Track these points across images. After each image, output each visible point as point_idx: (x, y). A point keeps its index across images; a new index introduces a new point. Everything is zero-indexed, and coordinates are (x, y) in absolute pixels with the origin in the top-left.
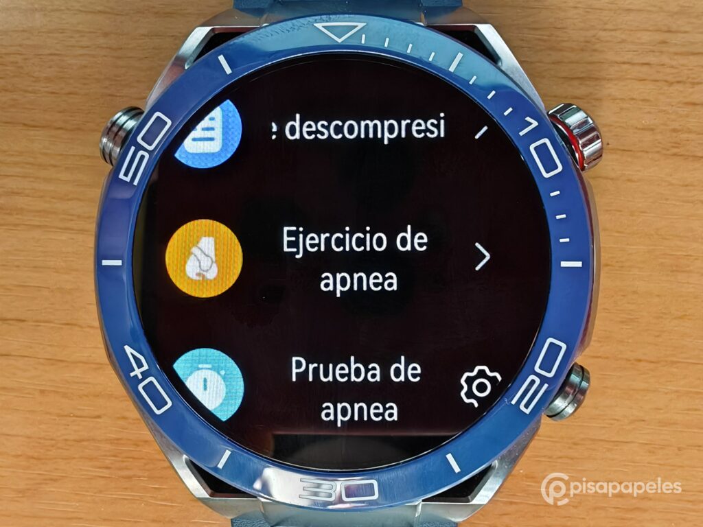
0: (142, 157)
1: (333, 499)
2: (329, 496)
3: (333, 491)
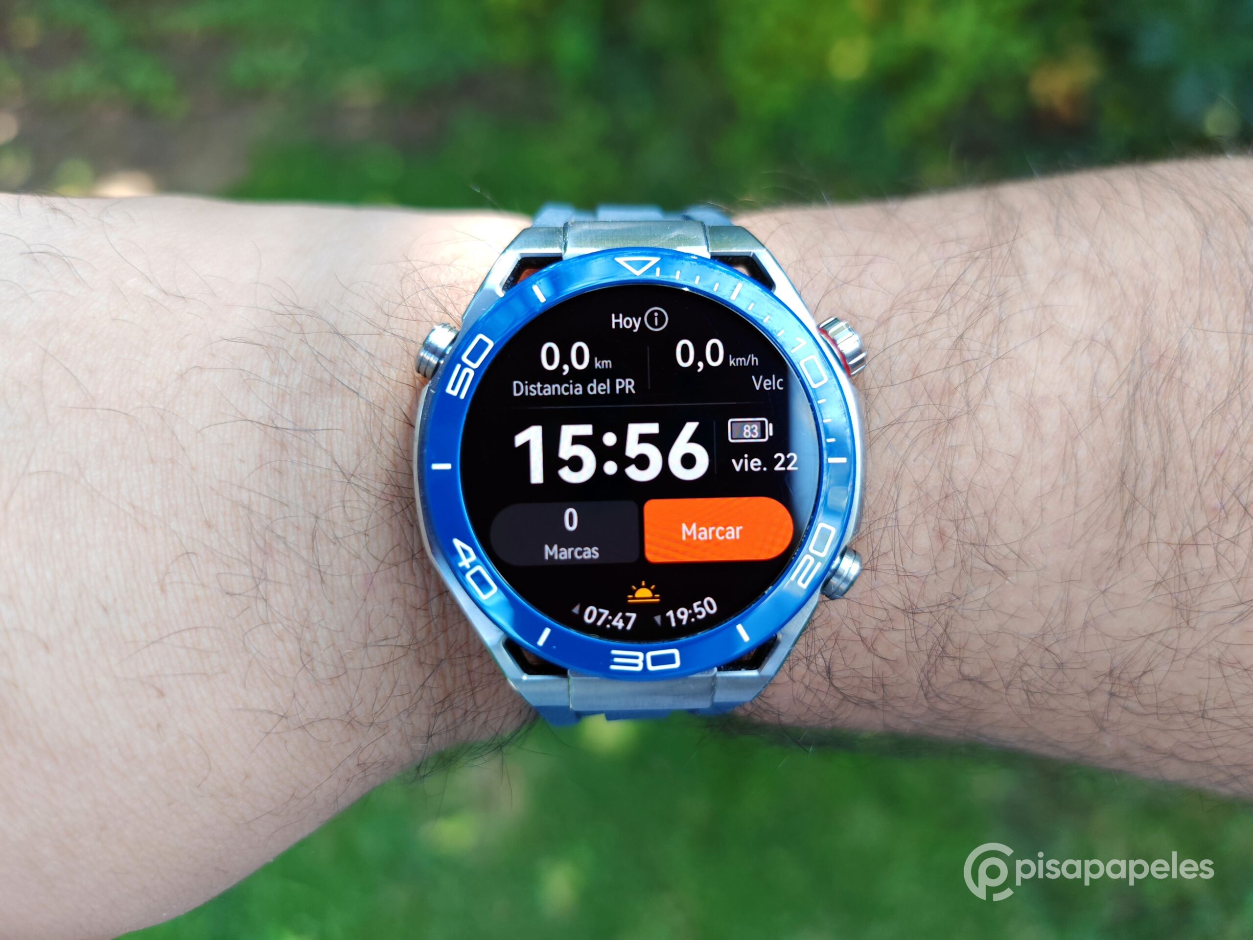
1: (639, 668)
2: (636, 665)
3: (640, 662)
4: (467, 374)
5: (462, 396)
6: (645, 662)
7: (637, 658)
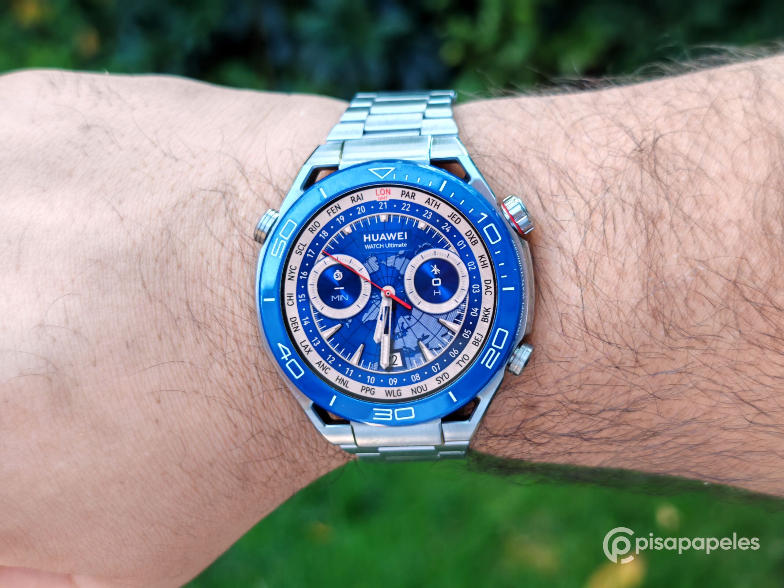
0: (283, 243)
1: (391, 419)
2: (389, 417)
5: (280, 257)
7: (389, 412)
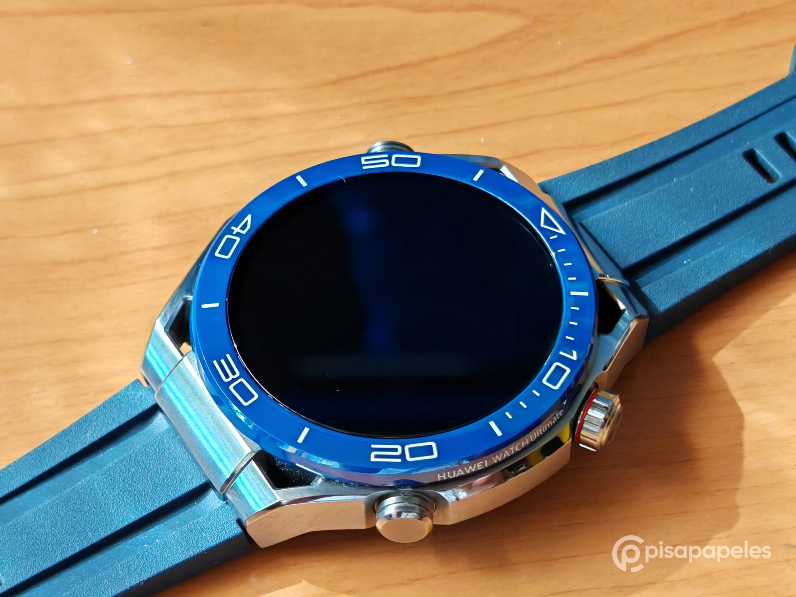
1: (226, 380)
2: (227, 376)
3: (231, 377)
4: (384, 163)
5: (364, 168)
6: (234, 380)
7: (234, 373)
